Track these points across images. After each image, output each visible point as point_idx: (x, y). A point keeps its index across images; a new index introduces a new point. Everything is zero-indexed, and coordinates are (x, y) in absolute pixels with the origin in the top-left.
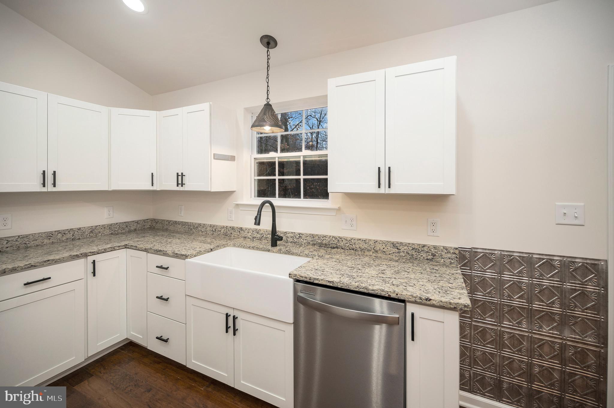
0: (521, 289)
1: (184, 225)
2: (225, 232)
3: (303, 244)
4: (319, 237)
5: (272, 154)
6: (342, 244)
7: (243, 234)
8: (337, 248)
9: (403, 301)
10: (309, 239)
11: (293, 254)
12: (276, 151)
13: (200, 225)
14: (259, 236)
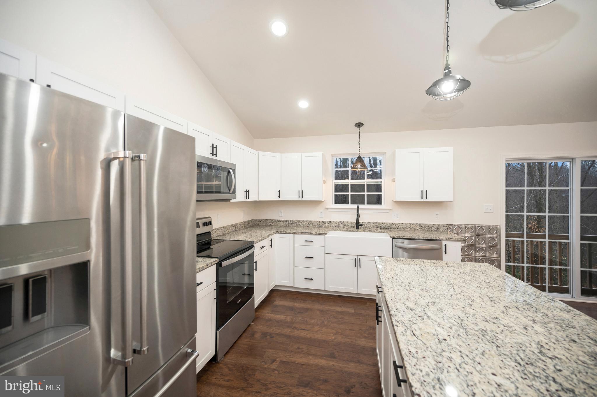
0: (472, 239)
1: (285, 222)
2: (318, 224)
3: (371, 228)
4: (380, 223)
5: (346, 180)
6: (393, 226)
7: (331, 225)
8: (390, 228)
9: (440, 240)
10: (374, 225)
11: (372, 232)
12: (348, 179)
13: (299, 221)
14: (342, 225)
